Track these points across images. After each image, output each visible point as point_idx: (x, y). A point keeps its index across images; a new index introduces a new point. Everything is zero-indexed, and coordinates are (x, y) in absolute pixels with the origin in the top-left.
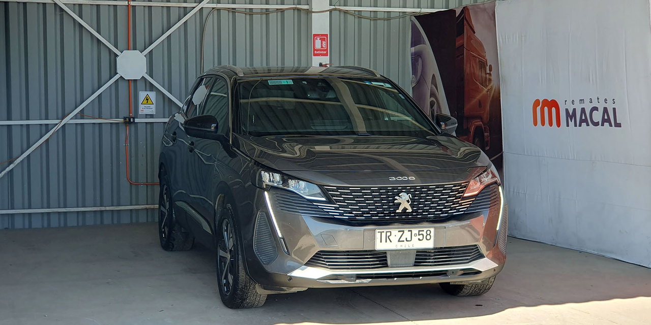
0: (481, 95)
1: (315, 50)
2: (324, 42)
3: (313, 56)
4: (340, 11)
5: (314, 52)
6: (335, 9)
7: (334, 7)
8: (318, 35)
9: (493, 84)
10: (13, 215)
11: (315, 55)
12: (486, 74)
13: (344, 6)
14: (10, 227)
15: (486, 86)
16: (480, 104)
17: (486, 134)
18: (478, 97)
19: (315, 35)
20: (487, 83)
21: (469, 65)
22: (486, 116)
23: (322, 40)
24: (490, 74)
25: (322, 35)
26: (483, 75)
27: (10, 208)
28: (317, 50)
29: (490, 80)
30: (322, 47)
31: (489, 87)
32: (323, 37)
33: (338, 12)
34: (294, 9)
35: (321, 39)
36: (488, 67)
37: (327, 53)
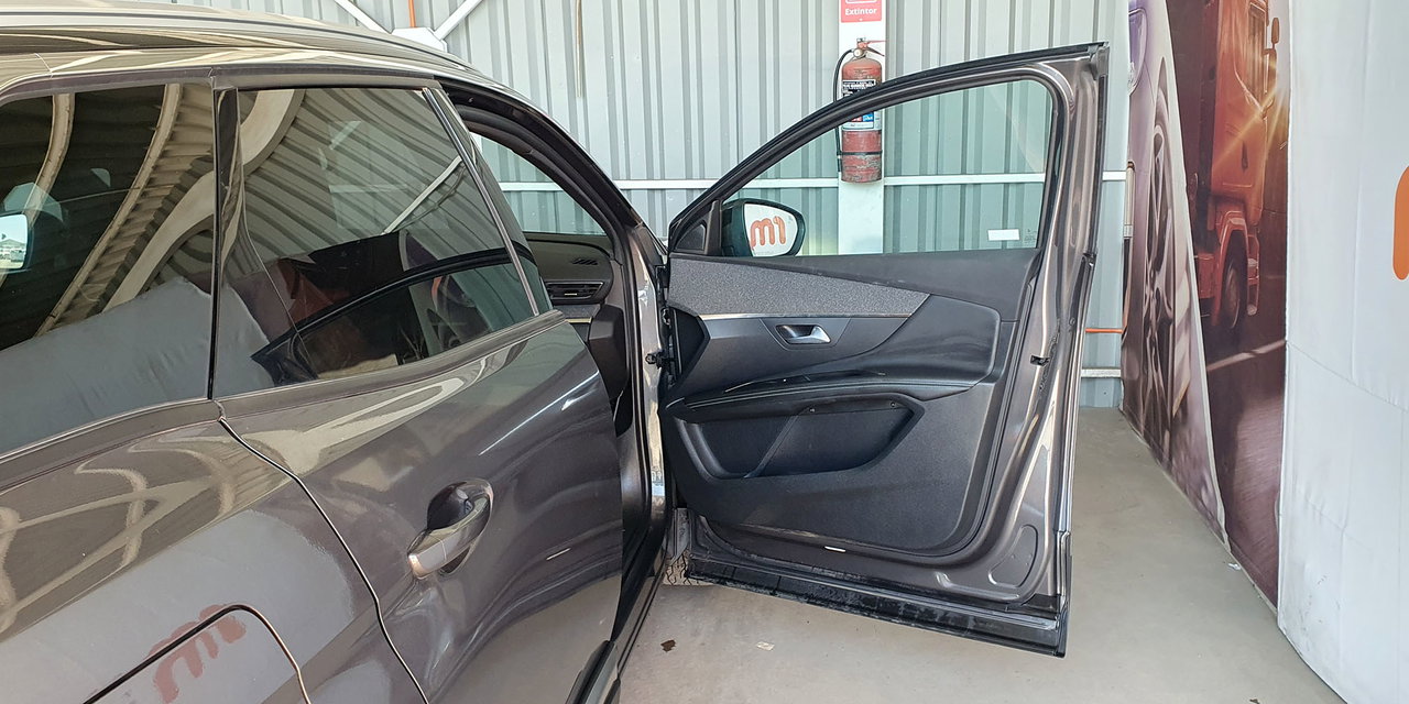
0: (1249, 125)
3: (841, 24)
5: (843, 12)
9: (1278, 85)
12: (1264, 52)
15: (1261, 97)
16: (1245, 156)
17: (1252, 263)
18: (1243, 132)
20: (1266, 84)
21: (1227, 26)
22: (1255, 202)
24: (1273, 53)
26: (1258, 57)
29: (1272, 74)
31: (1268, 102)
36: (1269, 29)
37: (880, 11)
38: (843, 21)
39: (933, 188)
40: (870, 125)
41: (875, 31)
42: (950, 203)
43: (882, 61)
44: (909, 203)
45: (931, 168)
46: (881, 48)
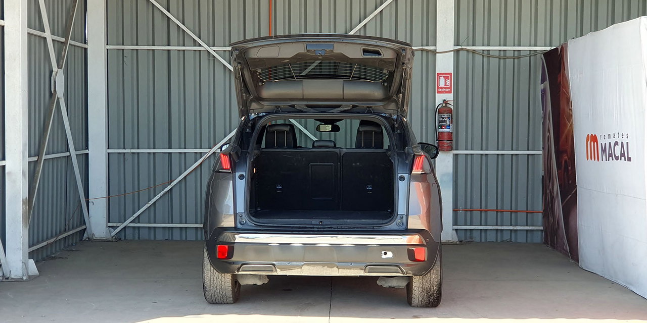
1: (438, 88)
2: (447, 81)
3: (437, 94)
4: (468, 51)
5: (438, 90)
6: (462, 49)
7: (460, 47)
8: (442, 74)
10: (172, 228)
11: (439, 92)
13: (473, 46)
14: (170, 238)
15: (569, 122)
16: (567, 138)
18: (566, 132)
19: (439, 74)
23: (446, 78)
25: (446, 74)
27: (170, 222)
28: (441, 88)
30: (446, 85)
32: (447, 76)
33: (466, 52)
34: (422, 50)
35: (444, 77)
37: (451, 90)
38: (438, 93)
39: (470, 156)
40: (449, 130)
41: (450, 97)
42: (477, 161)
43: (452, 107)
44: (461, 161)
45: (469, 147)
46: (452, 103)
